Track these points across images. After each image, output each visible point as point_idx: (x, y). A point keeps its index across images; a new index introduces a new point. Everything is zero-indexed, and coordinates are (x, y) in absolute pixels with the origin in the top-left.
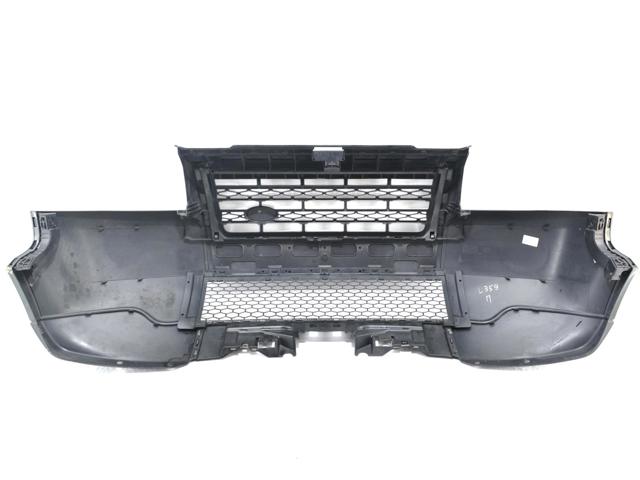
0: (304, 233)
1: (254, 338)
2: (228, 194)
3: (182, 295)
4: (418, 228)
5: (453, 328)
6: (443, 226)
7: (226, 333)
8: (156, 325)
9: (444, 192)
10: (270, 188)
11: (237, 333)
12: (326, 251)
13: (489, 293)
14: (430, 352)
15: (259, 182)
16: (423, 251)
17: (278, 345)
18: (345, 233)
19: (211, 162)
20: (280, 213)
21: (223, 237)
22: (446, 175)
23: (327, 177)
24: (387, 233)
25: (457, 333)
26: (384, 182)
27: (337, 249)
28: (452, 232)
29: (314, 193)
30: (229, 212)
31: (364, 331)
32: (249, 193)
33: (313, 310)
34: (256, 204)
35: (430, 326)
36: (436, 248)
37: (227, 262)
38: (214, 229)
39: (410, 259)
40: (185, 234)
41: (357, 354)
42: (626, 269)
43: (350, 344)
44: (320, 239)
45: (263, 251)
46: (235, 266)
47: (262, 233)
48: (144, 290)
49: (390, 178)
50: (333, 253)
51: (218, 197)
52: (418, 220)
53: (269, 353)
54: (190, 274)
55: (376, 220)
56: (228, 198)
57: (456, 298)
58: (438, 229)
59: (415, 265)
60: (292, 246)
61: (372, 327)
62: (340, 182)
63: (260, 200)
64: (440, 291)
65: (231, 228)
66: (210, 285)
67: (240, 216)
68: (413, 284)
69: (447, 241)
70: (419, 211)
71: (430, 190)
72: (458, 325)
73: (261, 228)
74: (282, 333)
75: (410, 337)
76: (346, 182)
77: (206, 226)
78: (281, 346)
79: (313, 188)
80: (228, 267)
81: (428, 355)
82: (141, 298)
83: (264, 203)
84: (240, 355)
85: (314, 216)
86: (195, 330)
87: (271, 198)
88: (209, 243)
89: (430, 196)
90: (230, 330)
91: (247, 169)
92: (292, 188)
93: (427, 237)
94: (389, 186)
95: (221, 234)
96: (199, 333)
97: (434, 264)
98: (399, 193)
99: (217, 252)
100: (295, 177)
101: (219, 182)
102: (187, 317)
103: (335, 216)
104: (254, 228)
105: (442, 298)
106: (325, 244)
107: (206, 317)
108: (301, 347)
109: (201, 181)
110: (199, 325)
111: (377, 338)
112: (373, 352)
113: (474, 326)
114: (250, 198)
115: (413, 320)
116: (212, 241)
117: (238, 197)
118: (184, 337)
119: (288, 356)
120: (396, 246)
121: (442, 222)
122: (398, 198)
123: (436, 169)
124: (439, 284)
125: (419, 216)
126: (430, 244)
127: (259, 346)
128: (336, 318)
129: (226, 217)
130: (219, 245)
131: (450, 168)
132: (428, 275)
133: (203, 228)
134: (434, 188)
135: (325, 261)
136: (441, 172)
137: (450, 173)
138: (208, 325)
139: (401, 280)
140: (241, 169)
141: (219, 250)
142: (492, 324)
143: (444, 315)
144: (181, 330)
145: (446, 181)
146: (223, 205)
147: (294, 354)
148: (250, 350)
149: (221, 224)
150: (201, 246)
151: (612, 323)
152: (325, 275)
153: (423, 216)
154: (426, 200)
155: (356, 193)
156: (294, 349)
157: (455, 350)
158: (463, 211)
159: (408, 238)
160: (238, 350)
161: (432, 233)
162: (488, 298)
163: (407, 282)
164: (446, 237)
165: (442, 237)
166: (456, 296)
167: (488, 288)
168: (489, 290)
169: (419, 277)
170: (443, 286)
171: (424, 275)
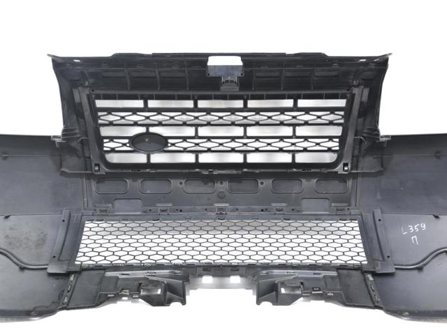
0: (197, 165)
1: (136, 283)
2: (111, 118)
3: (56, 235)
4: (328, 158)
5: (374, 274)
6: (357, 157)
7: (103, 277)
8: (22, 269)
9: (359, 116)
10: (159, 111)
11: (117, 278)
12: (223, 186)
13: (415, 233)
14: (348, 300)
15: (146, 104)
17: (164, 292)
18: (245, 164)
19: (91, 81)
20: (170, 141)
21: (104, 170)
22: (361, 94)
23: (224, 98)
24: (293, 164)
25: (379, 280)
26: (289, 103)
27: (235, 185)
28: (368, 164)
29: (209, 118)
30: (111, 139)
31: (267, 276)
32: (135, 118)
33: (207, 253)
34: (143, 130)
35: (345, 272)
36: (350, 183)
37: (109, 198)
38: (95, 159)
39: (322, 196)
40: (61, 166)
41: (258, 302)
43: (251, 291)
44: (216, 172)
45: (151, 187)
46: (117, 204)
47: (149, 165)
48: (11, 229)
49: (296, 99)
50: (231, 190)
51: (100, 122)
52: (329, 150)
53: (154, 301)
54: (66, 212)
55: (281, 150)
56: (111, 124)
57: (375, 241)
58: (352, 160)
59: (326, 203)
60: (183, 181)
61: (276, 272)
62: (239, 104)
63: (148, 126)
64: (357, 231)
65: (114, 158)
66: (88, 225)
67: (124, 145)
68: (324, 225)
69: (364, 175)
70: (331, 138)
71: (342, 113)
72: (379, 270)
73: (149, 158)
74: (170, 278)
75: (323, 283)
76: (245, 104)
77: (85, 157)
78: (168, 293)
79: (208, 111)
80: (110, 205)
81: (345, 305)
82: (7, 237)
83: (152, 130)
84: (119, 303)
85: (209, 145)
86: (68, 274)
87: (160, 124)
88: (90, 177)
89: (342, 121)
90: (109, 274)
91: (133, 88)
92: (184, 111)
93: (339, 169)
94: (295, 108)
95: (103, 166)
96: (72, 278)
97: (348, 201)
98: (307, 117)
99: (97, 188)
100: (187, 98)
101: (100, 103)
102: (59, 260)
103: (233, 145)
104: (141, 158)
105: (358, 240)
106: (222, 178)
107: (81, 260)
108: (192, 295)
109: (80, 104)
110: (72, 269)
111: (283, 284)
112: (278, 300)
113: (398, 272)
114: (136, 124)
115: (326, 264)
116: (93, 174)
117: (123, 121)
118: (54, 283)
119: (176, 305)
120: (303, 180)
121: (356, 152)
122: (306, 123)
123: (350, 87)
124: (355, 224)
125: (330, 144)
126: (343, 178)
127: (142, 293)
128: (235, 262)
129: (108, 145)
130: (101, 179)
131: (366, 86)
132: (341, 215)
133: (82, 159)
134: (348, 110)
135: (221, 198)
136: (356, 91)
137: (366, 92)
138: (83, 269)
139: (310, 220)
140: (126, 89)
141: (101, 185)
142: (420, 269)
143: (362, 259)
144: (51, 275)
145: (361, 103)
146: (105, 132)
147: (184, 302)
148: (131, 297)
149: (102, 154)
150: (79, 180)
152: (221, 215)
153: (334, 145)
154: (338, 124)
155: (257, 118)
156: (184, 296)
157: (377, 298)
158: (382, 137)
159: (318, 170)
160: (117, 297)
161: (346, 165)
162: (414, 239)
163: (317, 222)
164: (362, 169)
165: (357, 170)
166: (376, 238)
167: (414, 228)
168: (415, 230)
169: (330, 217)
170: (360, 226)
171: (336, 215)
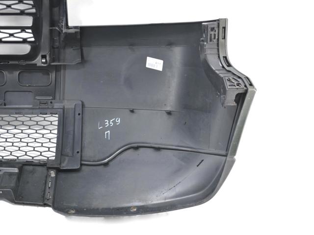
13: (109, 128)
16: (39, 80)
35: (31, 168)
36: (53, 75)
42: (241, 91)
52: (25, 41)
58: (51, 51)
64: (55, 126)
70: (23, 29)
81: (15, 203)
89: (34, 11)
97: (53, 94)
124: (55, 118)
125: (24, 35)
142: (105, 165)
143: (51, 154)
151: (233, 162)
157: (49, 196)
159: (16, 62)
161: (43, 57)
162: (107, 133)
163: (17, 116)
164: (64, 62)
165: (59, 62)
166: (72, 133)
167: (109, 123)
168: (110, 124)
169: (31, 111)
170: (59, 121)
171: (39, 108)
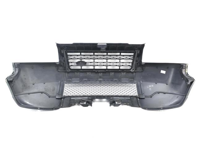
0: (94, 69)
1: (79, 101)
2: (71, 57)
3: (57, 88)
4: (129, 68)
6: (136, 67)
8: (50, 97)
9: (137, 57)
10: (84, 55)
12: (101, 74)
13: (150, 88)
15: (81, 54)
16: (130, 75)
17: (86, 103)
18: (107, 69)
19: (66, 48)
20: (87, 63)
21: (70, 70)
24: (120, 69)
25: (141, 100)
27: (104, 74)
28: (139, 69)
30: (72, 63)
31: (112, 99)
32: (78, 57)
33: (97, 92)
34: (80, 60)
35: (132, 97)
38: (67, 68)
40: (58, 69)
41: (110, 106)
42: (192, 81)
44: (99, 71)
45: (82, 75)
47: (81, 69)
48: (46, 86)
49: (120, 53)
51: (68, 58)
53: (84, 106)
54: (59, 81)
55: (116, 65)
57: (140, 89)
59: (128, 79)
60: (90, 73)
61: (115, 98)
65: (72, 68)
66: (65, 85)
67: (75, 64)
68: (127, 85)
69: (138, 72)
74: (88, 99)
75: (126, 101)
76: (107, 54)
79: (97, 56)
80: (71, 79)
81: (132, 106)
82: (45, 89)
85: (97, 64)
87: (84, 59)
88: (65, 72)
90: (72, 98)
91: (77, 50)
92: (91, 55)
93: (131, 70)
98: (123, 57)
100: (92, 52)
101: (69, 54)
102: (59, 95)
103: (104, 64)
104: (79, 67)
105: (136, 89)
107: (64, 94)
109: (63, 53)
110: (62, 97)
111: (116, 101)
112: (115, 105)
113: (146, 98)
115: (127, 96)
117: (75, 58)
120: (122, 73)
124: (135, 85)
126: (132, 73)
127: (81, 103)
128: (104, 95)
132: (132, 82)
133: (63, 68)
134: (134, 56)
135: (100, 77)
136: (136, 51)
137: (139, 51)
138: (65, 97)
139: (124, 84)
141: (68, 74)
143: (137, 94)
144: (57, 99)
145: (138, 54)
146: (70, 61)
147: (91, 106)
148: (78, 104)
149: (69, 66)
152: (100, 82)
153: (130, 64)
154: (131, 59)
155: (110, 57)
158: (143, 63)
159: (126, 71)
161: (133, 69)
165: (136, 70)
169: (129, 83)
